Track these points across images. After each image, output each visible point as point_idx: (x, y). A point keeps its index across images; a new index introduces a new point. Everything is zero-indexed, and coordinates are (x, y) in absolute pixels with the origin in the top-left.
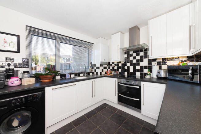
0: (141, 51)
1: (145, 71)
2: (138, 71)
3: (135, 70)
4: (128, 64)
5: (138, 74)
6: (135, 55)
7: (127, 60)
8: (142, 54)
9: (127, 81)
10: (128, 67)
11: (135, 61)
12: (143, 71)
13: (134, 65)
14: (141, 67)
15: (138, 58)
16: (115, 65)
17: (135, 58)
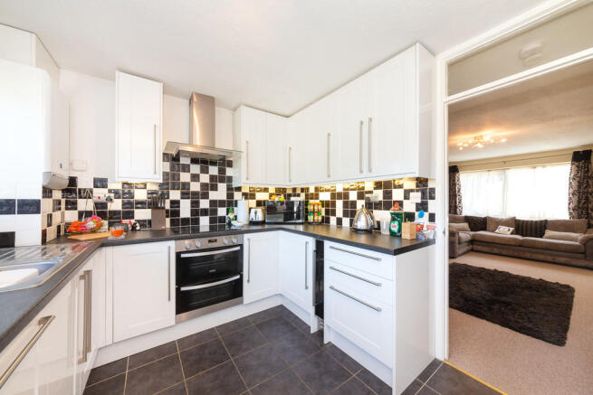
0: (214, 163)
1: (222, 212)
2: (205, 212)
3: (196, 212)
4: (175, 195)
5: (204, 222)
6: (195, 169)
7: (170, 181)
8: (214, 170)
9: (210, 241)
10: (175, 203)
11: (195, 187)
12: (216, 211)
13: (195, 198)
14: (213, 203)
15: (205, 178)
16: (112, 195)
17: (195, 178)
